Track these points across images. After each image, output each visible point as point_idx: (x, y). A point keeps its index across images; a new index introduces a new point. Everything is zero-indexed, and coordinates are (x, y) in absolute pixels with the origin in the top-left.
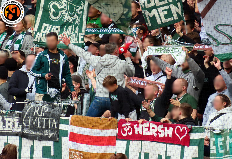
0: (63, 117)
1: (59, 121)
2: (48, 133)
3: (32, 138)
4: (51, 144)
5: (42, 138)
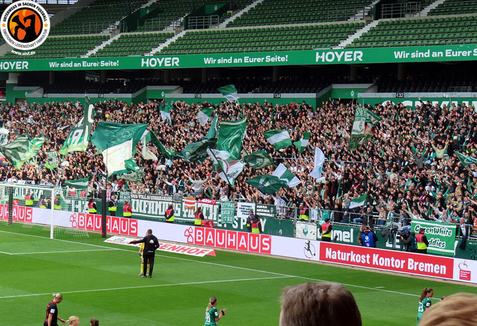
0: (183, 197)
1: (182, 198)
2: (179, 201)
3: (176, 203)
4: (180, 204)
5: (178, 203)
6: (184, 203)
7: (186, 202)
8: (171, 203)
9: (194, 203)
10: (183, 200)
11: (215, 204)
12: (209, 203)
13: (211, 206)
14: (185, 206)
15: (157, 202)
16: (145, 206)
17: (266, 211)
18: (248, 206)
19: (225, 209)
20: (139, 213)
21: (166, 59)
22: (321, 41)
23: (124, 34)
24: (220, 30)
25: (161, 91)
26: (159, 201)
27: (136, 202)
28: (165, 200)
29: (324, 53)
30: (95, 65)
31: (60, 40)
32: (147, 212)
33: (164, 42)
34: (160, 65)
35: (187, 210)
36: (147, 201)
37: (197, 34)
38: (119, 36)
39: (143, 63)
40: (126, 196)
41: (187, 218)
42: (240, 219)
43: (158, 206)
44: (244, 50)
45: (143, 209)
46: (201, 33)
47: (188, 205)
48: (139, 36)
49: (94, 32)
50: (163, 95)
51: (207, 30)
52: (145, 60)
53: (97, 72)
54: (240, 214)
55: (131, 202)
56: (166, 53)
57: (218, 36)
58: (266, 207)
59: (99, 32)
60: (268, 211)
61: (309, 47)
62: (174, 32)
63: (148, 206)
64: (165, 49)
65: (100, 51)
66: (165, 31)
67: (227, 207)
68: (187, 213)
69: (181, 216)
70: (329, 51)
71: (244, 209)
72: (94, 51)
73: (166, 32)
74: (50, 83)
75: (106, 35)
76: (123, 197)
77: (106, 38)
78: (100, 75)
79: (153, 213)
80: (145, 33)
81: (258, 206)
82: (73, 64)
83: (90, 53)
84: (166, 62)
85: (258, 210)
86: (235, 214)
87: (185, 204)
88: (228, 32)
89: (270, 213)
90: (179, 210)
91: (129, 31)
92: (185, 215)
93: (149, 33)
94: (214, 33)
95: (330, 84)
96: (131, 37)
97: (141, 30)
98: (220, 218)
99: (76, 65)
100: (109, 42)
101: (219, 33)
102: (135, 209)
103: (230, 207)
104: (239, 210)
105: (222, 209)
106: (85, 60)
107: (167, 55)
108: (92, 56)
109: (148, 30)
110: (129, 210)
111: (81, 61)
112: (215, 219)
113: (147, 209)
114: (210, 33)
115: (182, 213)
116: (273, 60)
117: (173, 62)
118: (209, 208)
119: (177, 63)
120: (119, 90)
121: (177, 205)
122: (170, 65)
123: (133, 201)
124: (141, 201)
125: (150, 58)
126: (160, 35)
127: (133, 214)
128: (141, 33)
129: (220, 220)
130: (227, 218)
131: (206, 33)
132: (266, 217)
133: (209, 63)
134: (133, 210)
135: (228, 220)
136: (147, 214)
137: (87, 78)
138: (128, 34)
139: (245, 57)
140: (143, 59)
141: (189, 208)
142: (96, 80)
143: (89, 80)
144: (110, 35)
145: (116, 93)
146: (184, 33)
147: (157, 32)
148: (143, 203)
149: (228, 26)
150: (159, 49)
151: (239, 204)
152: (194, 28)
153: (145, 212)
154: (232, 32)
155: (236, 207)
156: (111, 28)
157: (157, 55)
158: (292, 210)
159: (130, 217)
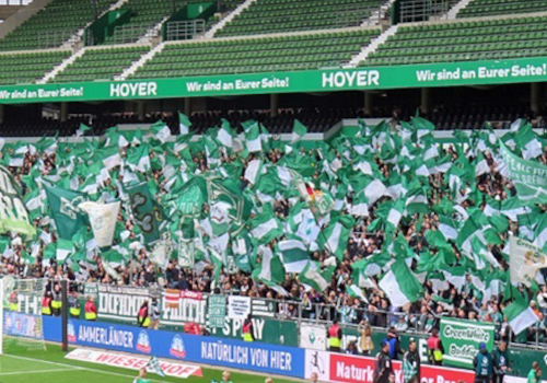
6: (164, 299)
7: (167, 298)
8: (147, 298)
9: (177, 299)
10: (163, 293)
11: (201, 299)
12: (196, 299)
13: (197, 302)
14: (165, 303)
15: (130, 297)
16: (116, 303)
17: (263, 308)
18: (241, 302)
19: (214, 305)
20: (108, 313)
21: (141, 84)
22: (329, 56)
23: (89, 48)
24: (206, 41)
26: (132, 295)
27: (104, 298)
28: (140, 294)
29: (332, 75)
30: (54, 94)
32: (118, 312)
33: (137, 59)
36: (118, 296)
37: (178, 47)
38: (83, 51)
39: (112, 90)
40: (92, 288)
41: (169, 320)
42: (232, 320)
43: (132, 302)
44: (236, 70)
45: (113, 308)
46: (183, 47)
47: (169, 301)
48: (108, 51)
49: (52, 46)
51: (190, 41)
52: (115, 87)
53: (56, 105)
54: (231, 313)
55: (98, 298)
56: (141, 75)
57: (203, 50)
58: (264, 303)
59: (58, 46)
60: (266, 308)
61: (313, 65)
62: (150, 44)
63: (119, 303)
64: (139, 70)
65: (60, 74)
66: (138, 44)
67: (216, 303)
68: (169, 314)
70: (338, 71)
71: (237, 305)
72: (52, 75)
73: (140, 46)
76: (89, 290)
77: (67, 55)
78: (60, 109)
79: (125, 314)
80: (115, 46)
81: (254, 302)
83: (47, 77)
85: (254, 307)
86: (227, 314)
87: (166, 301)
88: (216, 45)
89: (269, 311)
91: (95, 44)
92: (165, 316)
93: (120, 46)
94: (199, 45)
95: (340, 120)
96: (98, 53)
97: (110, 42)
98: (208, 320)
99: (30, 95)
100: (70, 61)
101: (204, 45)
102: (103, 307)
103: (220, 303)
104: (230, 307)
105: (210, 306)
106: (41, 87)
107: (142, 79)
108: (51, 81)
109: (119, 42)
110: (94, 310)
111: (35, 89)
112: (202, 321)
113: (118, 308)
114: (194, 46)
116: (271, 84)
117: (148, 90)
123: (101, 295)
124: (111, 295)
125: (121, 83)
126: (133, 50)
127: (99, 315)
128: (109, 47)
129: (208, 323)
130: (216, 320)
131: (188, 47)
132: (265, 317)
134: (101, 309)
135: (218, 322)
136: (118, 315)
137: (44, 114)
138: (95, 48)
140: (112, 86)
141: (172, 306)
142: (56, 117)
143: (46, 117)
144: (72, 49)
146: (162, 46)
147: (130, 46)
148: (113, 298)
149: (216, 35)
150: (132, 70)
151: (232, 298)
152: (174, 39)
153: (115, 311)
154: (220, 45)
155: (227, 303)
156: (73, 39)
157: (130, 79)
158: (296, 307)
159: (93, 320)
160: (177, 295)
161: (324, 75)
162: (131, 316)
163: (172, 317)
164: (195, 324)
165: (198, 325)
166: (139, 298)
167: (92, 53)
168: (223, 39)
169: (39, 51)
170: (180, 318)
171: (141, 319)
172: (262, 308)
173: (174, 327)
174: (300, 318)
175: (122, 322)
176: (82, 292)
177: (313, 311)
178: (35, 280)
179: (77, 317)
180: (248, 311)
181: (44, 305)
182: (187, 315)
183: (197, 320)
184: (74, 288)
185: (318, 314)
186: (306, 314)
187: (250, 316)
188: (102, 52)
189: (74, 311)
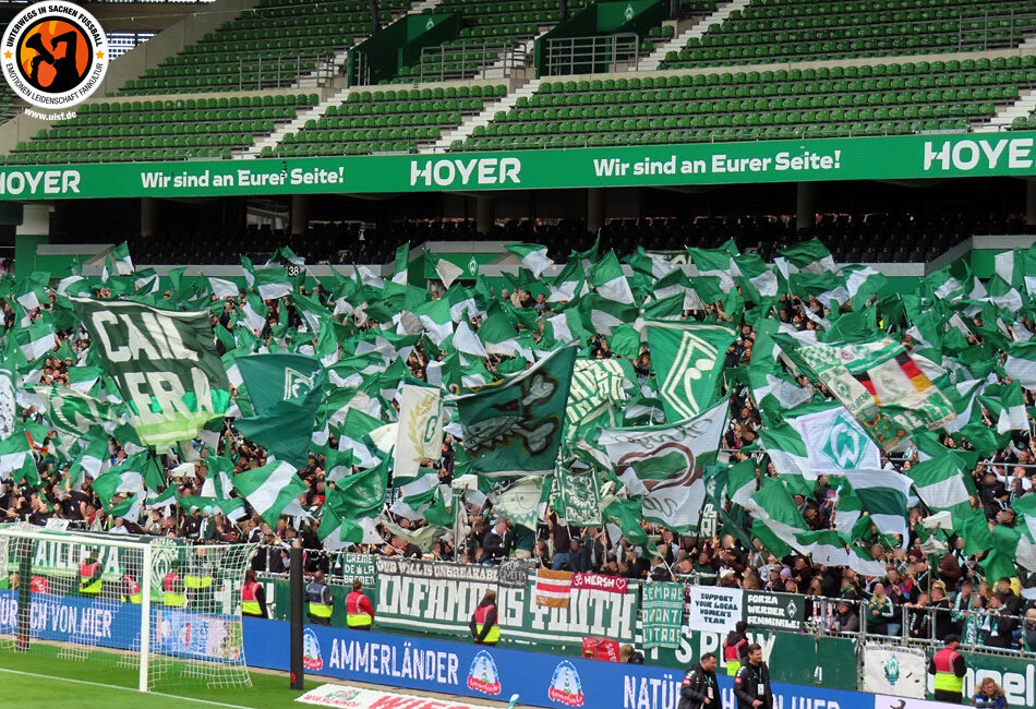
0: (531, 571)
1: (528, 573)
2: (520, 583)
3: (508, 586)
4: (522, 591)
5: (514, 587)
6: (534, 588)
7: (541, 587)
8: (494, 588)
9: (566, 589)
10: (531, 578)
11: (626, 591)
12: (609, 589)
13: (616, 597)
14: (538, 597)
15: (452, 585)
16: (418, 596)
17: (773, 611)
18: (721, 598)
19: (656, 604)
20: (398, 616)
21: (484, 162)
22: (940, 109)
23: (360, 89)
24: (642, 77)
25: (468, 256)
26: (458, 581)
27: (391, 584)
28: (477, 578)
29: (947, 145)
30: (275, 180)
31: (171, 108)
32: (422, 613)
33: (476, 111)
34: (465, 182)
35: (545, 610)
36: (424, 582)
37: (573, 88)
38: (345, 95)
39: (415, 173)
40: (362, 565)
41: (546, 631)
42: (697, 635)
43: (457, 595)
44: (712, 136)
45: (410, 605)
46: (586, 88)
47: (547, 594)
48: (404, 97)
49: (272, 85)
50: (473, 269)
51: (603, 77)
52: (421, 167)
53: (281, 201)
54: (697, 621)
55: (377, 582)
56: (483, 143)
57: (634, 95)
58: (775, 600)
59: (286, 84)
60: (781, 612)
61: (902, 126)
62: (507, 82)
63: (427, 595)
64: (479, 134)
65: (289, 141)
66: (479, 81)
67: (658, 599)
68: (546, 618)
69: (527, 626)
70: (962, 137)
71: (709, 605)
72: (272, 142)
73: (483, 84)
74: (144, 233)
75: (308, 93)
76: (355, 569)
77: (307, 103)
78: (289, 209)
79: (440, 616)
80: (422, 86)
81: (750, 598)
82: (211, 179)
83: (260, 145)
84: (482, 171)
85: (751, 609)
86: (685, 621)
87: (539, 592)
88: (663, 83)
89: (787, 617)
90: (519, 607)
91: (373, 82)
92: (538, 624)
93: (433, 86)
94: (624, 85)
95: (966, 236)
96: (380, 98)
97: (409, 78)
98: (639, 632)
99: (219, 181)
100: (315, 114)
101: (637, 85)
102: (389, 603)
103: (669, 599)
104: (694, 609)
105: (644, 605)
106: (244, 165)
107: (486, 151)
108: (267, 154)
109: (431, 77)
110: (369, 607)
111: (233, 169)
112: (627, 634)
113: (424, 605)
114: (611, 87)
115: (528, 617)
116: (797, 164)
117: (502, 172)
118: (611, 603)
119: (513, 174)
120: (343, 253)
121: (512, 592)
122: (492, 180)
123: (384, 580)
124: (407, 580)
125: (435, 159)
126: (466, 94)
127: (377, 619)
128: (409, 87)
129: (639, 639)
130: (660, 633)
131: (599, 87)
132: (776, 629)
133: (609, 173)
134: (382, 607)
135: (664, 637)
136: (421, 619)
137: (252, 219)
138: (373, 89)
139: (715, 157)
140: (414, 164)
141: (551, 603)
142: (279, 226)
143: (257, 225)
144: (319, 91)
145: (336, 262)
146: (535, 85)
147: (457, 85)
148: (411, 586)
149: (664, 65)
150: (462, 134)
151: (697, 591)
152: (565, 71)
153: (416, 612)
154: (676, 83)
155: (688, 600)
156: (322, 71)
157: (456, 151)
158: (855, 609)
159: (366, 628)
160: (567, 583)
161: (928, 146)
162: (455, 622)
163: (552, 626)
164: (607, 639)
165: (615, 642)
166: (474, 586)
167: (368, 98)
168: (681, 73)
169: (241, 94)
170: (573, 627)
171: (480, 628)
172: (770, 611)
173: (558, 645)
174: (863, 633)
175: (433, 634)
176: (339, 572)
177: (897, 618)
178: (228, 547)
179: (326, 621)
180: (737, 616)
181: (248, 597)
182: (591, 622)
183: (613, 632)
184: (322, 564)
185: (907, 625)
186: (878, 626)
187: (743, 627)
188: (392, 97)
189: (319, 610)
